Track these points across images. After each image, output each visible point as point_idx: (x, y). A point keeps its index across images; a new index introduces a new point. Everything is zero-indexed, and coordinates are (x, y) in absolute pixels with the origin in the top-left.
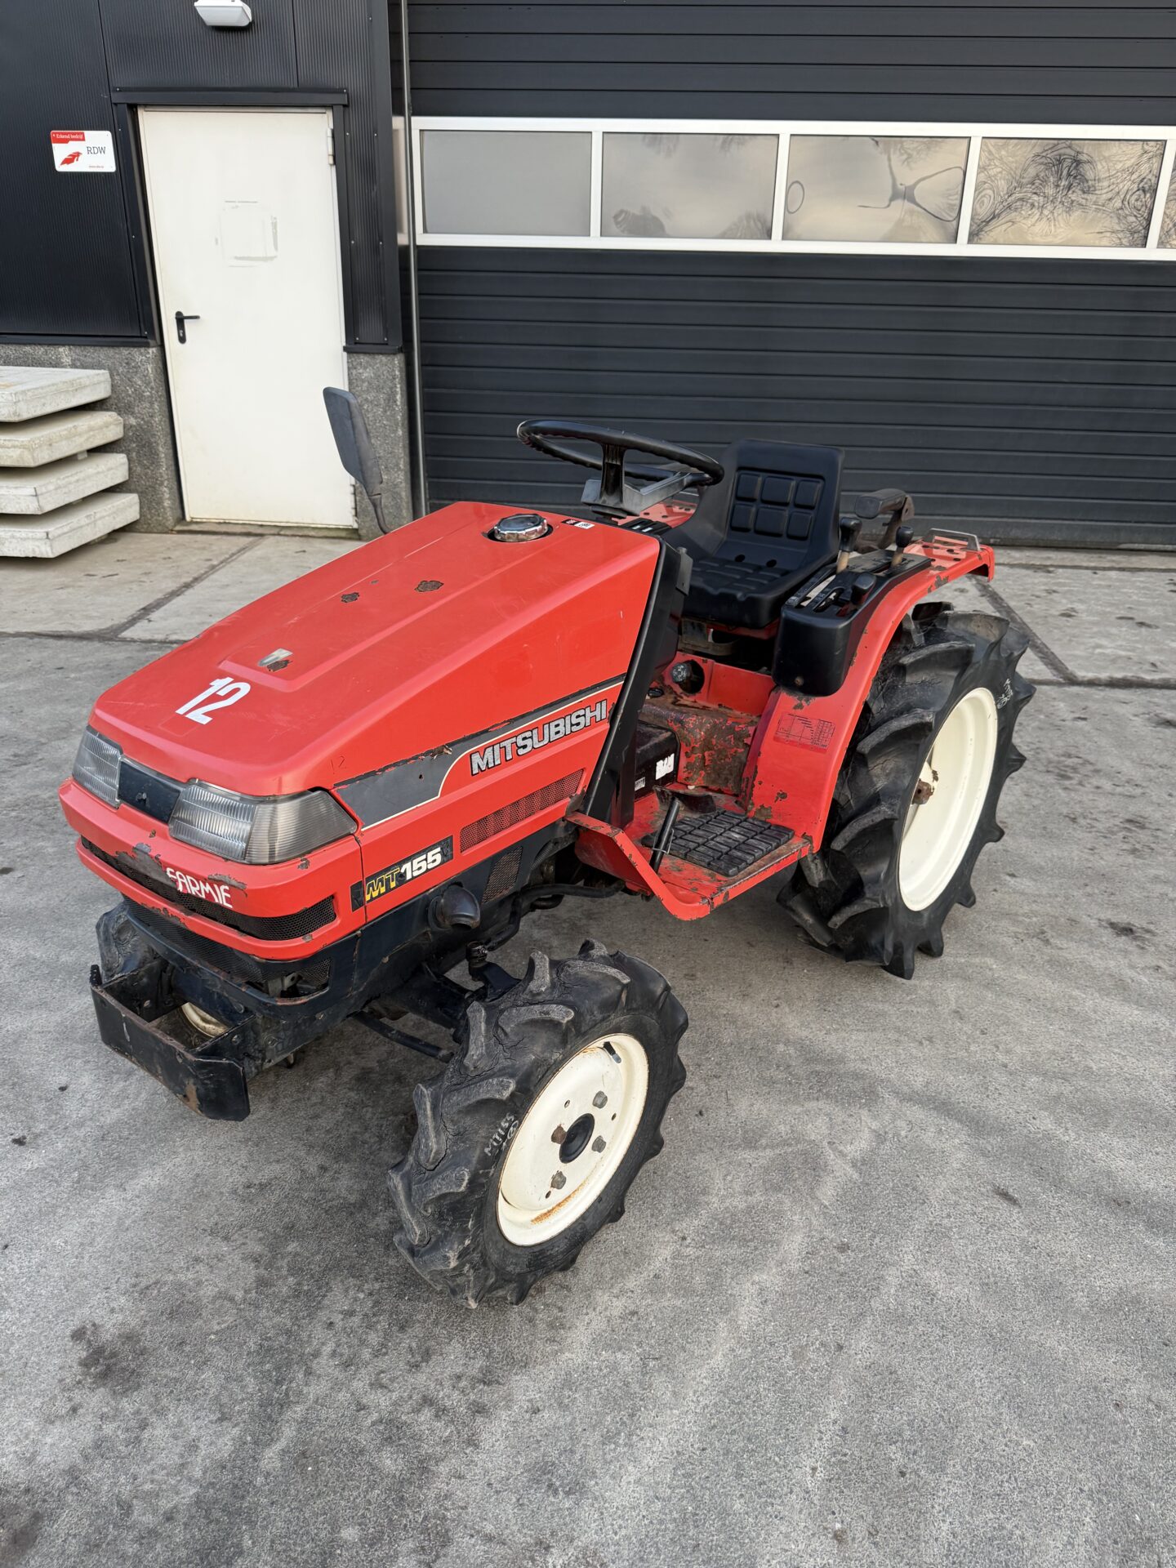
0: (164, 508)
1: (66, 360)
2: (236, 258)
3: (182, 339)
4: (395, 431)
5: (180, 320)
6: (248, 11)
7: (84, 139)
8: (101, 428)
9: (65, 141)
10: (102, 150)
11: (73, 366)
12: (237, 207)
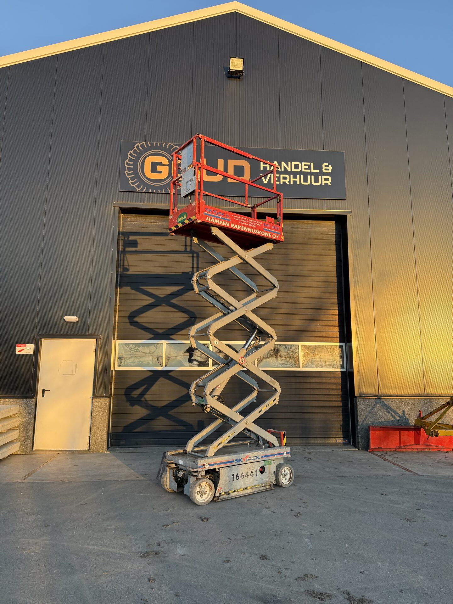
0: (28, 446)
1: (6, 403)
2: (64, 375)
3: (43, 396)
4: (104, 420)
5: (44, 391)
6: (77, 319)
7: (26, 346)
8: (15, 422)
9: (20, 346)
10: (30, 349)
11: (8, 404)
12: (66, 362)
